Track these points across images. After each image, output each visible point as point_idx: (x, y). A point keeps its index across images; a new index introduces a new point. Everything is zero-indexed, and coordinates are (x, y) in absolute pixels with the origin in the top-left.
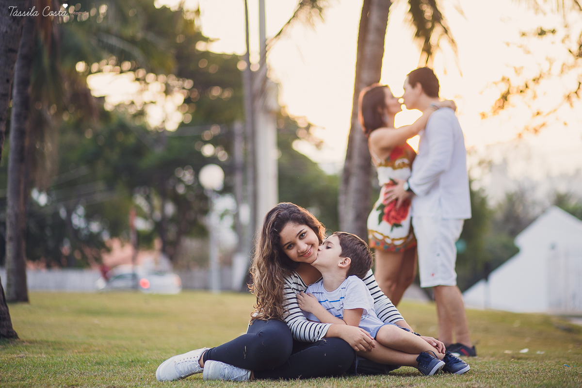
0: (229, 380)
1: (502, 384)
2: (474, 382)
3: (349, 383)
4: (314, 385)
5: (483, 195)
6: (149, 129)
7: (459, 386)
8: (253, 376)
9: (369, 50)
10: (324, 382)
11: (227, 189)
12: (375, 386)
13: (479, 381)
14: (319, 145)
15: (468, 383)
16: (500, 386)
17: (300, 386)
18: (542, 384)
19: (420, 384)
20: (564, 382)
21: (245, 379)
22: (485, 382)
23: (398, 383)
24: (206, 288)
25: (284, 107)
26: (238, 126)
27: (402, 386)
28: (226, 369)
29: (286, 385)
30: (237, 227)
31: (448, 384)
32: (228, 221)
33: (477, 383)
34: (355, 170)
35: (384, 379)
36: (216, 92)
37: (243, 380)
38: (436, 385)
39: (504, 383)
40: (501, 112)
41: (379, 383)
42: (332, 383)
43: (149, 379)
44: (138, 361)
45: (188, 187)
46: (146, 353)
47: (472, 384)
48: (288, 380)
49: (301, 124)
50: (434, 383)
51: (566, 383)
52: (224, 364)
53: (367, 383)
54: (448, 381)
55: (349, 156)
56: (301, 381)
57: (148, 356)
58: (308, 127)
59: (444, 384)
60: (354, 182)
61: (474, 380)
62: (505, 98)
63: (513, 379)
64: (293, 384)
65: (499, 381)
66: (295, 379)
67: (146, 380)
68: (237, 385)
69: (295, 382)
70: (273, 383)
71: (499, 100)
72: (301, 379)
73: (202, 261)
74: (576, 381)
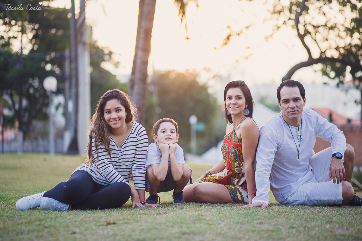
0: (55, 210)
1: (219, 213)
2: (203, 211)
3: (128, 212)
4: (107, 213)
5: (215, 96)
6: (13, 53)
7: (193, 214)
8: (71, 207)
9: (146, 8)
10: (114, 211)
11: (59, 91)
12: (144, 214)
13: (206, 211)
14: (117, 65)
15: (199, 212)
16: (218, 214)
17: (99, 214)
18: (243, 213)
19: (171, 213)
20: (257, 212)
21: (66, 209)
22: (209, 212)
23: (158, 212)
24: (47, 152)
25: (96, 41)
26: (67, 52)
27: (160, 214)
28: (55, 203)
29: (90, 213)
30: (65, 114)
31: (187, 213)
32: (61, 110)
33: (205, 212)
34: (137, 81)
35: (149, 209)
36: (53, 31)
37: (64, 210)
38: (180, 213)
39: (221, 212)
40: (226, 46)
41: (146, 212)
42: (118, 212)
43: (7, 209)
44: (2, 198)
45: (36, 90)
46: (7, 193)
47: (202, 213)
48: (92, 210)
49: (106, 52)
50: (179, 212)
51: (257, 213)
52: (53, 200)
53: (139, 212)
54: (187, 211)
55: (133, 73)
56: (99, 211)
57: (8, 195)
58: (110, 54)
59: (184, 213)
60: (136, 89)
61: (203, 210)
62: (228, 38)
63: (226, 210)
64: (94, 213)
65: (218, 211)
66: (96, 209)
67: (6, 210)
68: (61, 213)
69: (96, 212)
70: (82, 212)
71: (225, 39)
72: (100, 209)
73: (45, 135)
74: (264, 211)
